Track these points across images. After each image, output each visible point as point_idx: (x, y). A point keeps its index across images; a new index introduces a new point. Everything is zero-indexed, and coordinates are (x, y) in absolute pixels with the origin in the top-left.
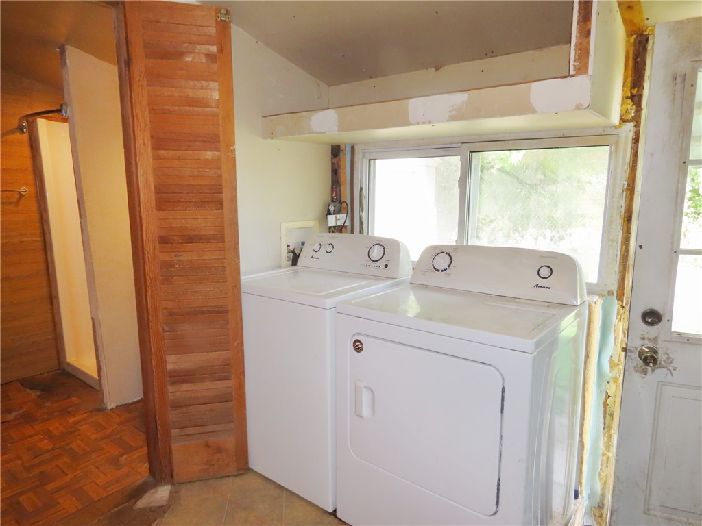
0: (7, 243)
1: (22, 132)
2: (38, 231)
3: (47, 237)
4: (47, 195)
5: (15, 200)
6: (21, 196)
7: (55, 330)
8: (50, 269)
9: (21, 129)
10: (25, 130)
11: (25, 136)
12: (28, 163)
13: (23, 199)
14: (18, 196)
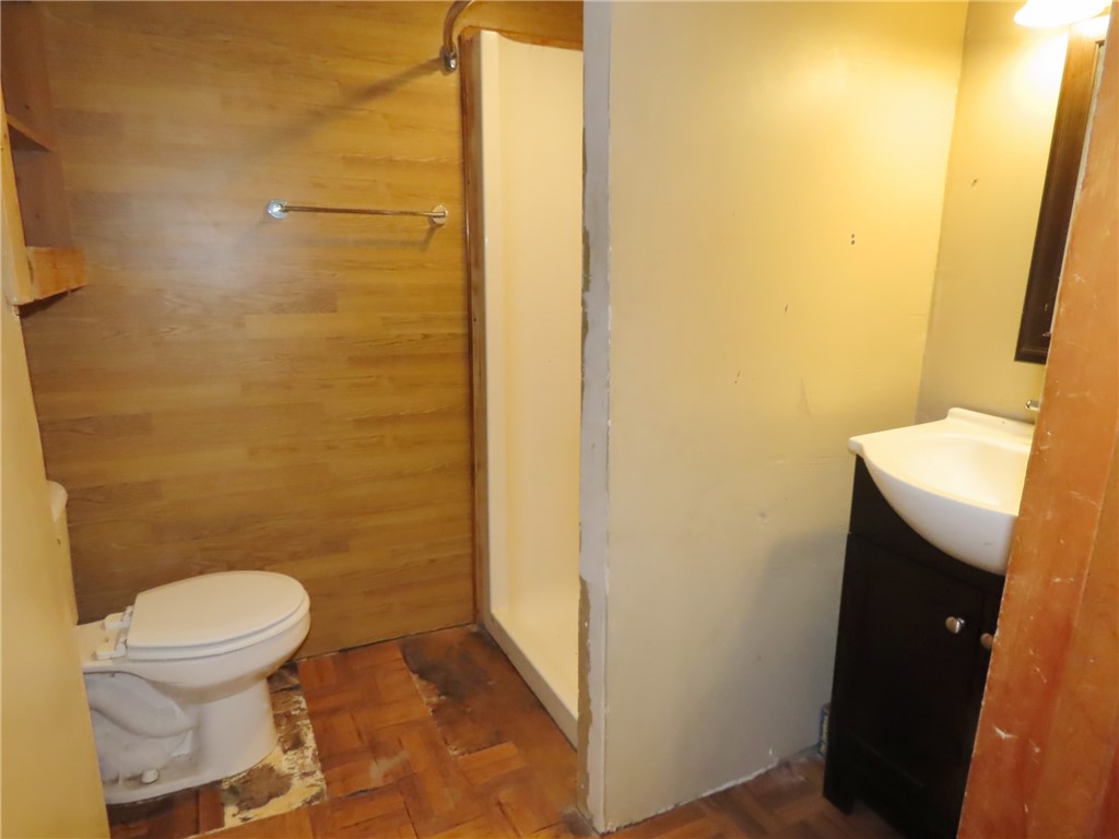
0: (399, 336)
1: (448, 69)
2: (460, 313)
3: (475, 325)
4: (486, 240)
5: (421, 237)
6: (434, 227)
7: (473, 539)
8: (475, 403)
9: (444, 62)
10: (453, 63)
11: (453, 80)
12: (453, 144)
13: (437, 231)
14: (428, 227)
